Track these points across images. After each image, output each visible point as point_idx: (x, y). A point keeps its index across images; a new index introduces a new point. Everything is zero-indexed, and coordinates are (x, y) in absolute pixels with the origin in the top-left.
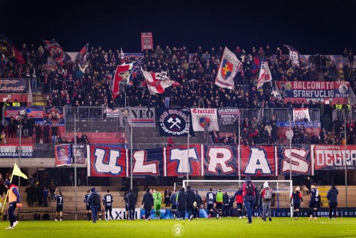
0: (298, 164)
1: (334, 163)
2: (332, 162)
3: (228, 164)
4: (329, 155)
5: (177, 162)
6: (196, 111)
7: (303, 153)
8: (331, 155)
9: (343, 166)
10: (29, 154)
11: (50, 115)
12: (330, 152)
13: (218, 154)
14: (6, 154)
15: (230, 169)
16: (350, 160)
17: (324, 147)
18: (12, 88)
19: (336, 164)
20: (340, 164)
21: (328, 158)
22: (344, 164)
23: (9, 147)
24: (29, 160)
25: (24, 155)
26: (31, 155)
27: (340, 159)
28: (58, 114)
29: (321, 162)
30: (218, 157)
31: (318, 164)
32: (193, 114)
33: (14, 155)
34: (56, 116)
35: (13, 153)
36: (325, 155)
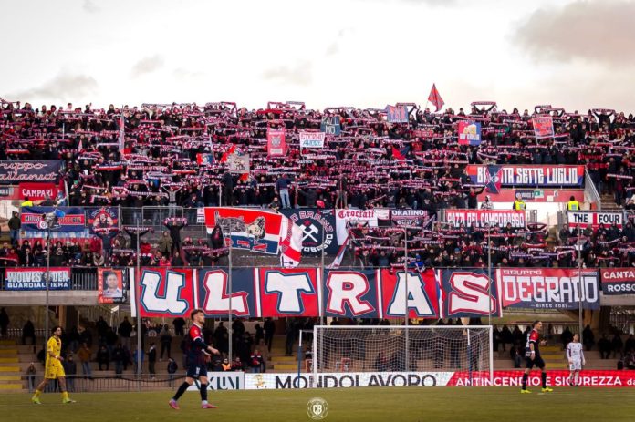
0: (476, 299)
1: (533, 298)
2: (530, 295)
3: (361, 299)
4: (524, 285)
5: (277, 296)
6: (345, 213)
7: (482, 281)
8: (529, 284)
9: (547, 302)
10: (64, 283)
11: (98, 220)
12: (527, 280)
13: (344, 283)
14: (25, 285)
15: (365, 307)
16: (559, 292)
17: (516, 272)
18: (35, 175)
19: (537, 299)
20: (543, 299)
21: (522, 290)
22: (550, 300)
23: (30, 273)
24: (62, 294)
25: (55, 286)
26: (66, 285)
27: (542, 291)
28: (109, 219)
29: (511, 295)
30: (344, 288)
31: (507, 298)
32: (337, 218)
33: (39, 285)
34: (106, 221)
35: (37, 283)
36: (517, 284)
